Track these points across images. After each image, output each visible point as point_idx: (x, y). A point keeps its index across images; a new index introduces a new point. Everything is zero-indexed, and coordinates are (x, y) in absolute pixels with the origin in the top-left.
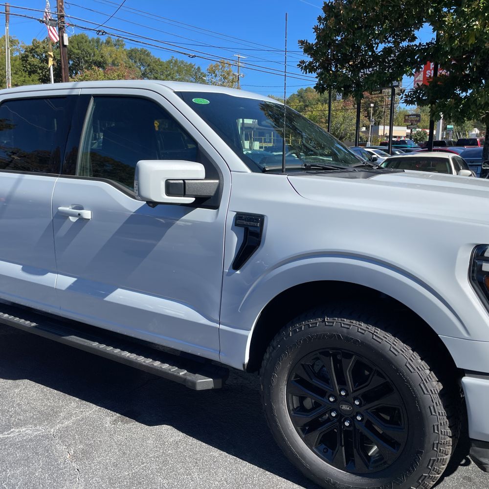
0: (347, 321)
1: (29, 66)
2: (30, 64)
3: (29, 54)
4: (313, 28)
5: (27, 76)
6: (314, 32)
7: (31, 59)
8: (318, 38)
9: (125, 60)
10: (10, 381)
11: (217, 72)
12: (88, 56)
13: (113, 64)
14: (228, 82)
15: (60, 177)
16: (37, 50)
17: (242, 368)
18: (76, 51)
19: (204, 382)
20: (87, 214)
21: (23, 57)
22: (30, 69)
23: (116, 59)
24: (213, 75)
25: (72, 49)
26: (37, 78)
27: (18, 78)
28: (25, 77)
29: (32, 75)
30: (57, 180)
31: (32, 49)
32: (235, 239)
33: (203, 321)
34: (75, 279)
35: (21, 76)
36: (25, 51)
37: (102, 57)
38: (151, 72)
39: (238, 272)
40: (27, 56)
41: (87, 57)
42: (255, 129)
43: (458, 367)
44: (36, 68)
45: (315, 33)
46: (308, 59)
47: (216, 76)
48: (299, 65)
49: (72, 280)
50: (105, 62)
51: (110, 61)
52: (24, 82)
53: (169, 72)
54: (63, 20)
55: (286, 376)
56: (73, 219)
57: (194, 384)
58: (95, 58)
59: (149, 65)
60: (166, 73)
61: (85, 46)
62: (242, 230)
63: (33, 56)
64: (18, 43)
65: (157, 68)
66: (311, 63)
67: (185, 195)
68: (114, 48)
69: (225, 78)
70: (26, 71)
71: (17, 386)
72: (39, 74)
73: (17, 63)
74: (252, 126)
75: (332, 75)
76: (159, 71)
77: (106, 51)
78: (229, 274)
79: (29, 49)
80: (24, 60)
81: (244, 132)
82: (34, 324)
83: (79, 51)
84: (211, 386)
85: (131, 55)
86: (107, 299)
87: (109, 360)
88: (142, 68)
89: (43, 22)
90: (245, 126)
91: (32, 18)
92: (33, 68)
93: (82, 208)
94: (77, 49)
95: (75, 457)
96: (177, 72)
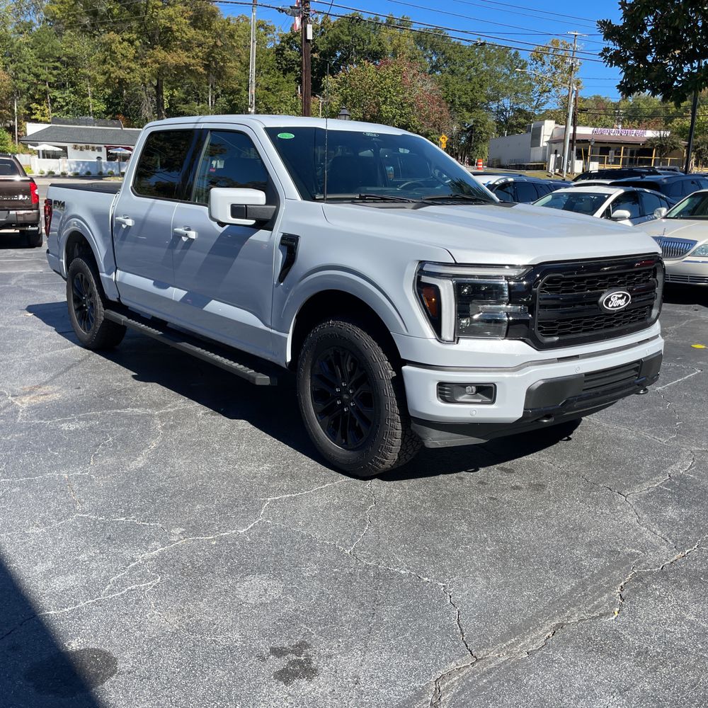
0: (342, 323)
1: (284, 62)
2: (286, 60)
3: (286, 46)
4: (619, 3)
5: (282, 76)
6: (620, 9)
7: (288, 53)
8: (625, 16)
9: (410, 48)
10: (142, 383)
11: (545, 57)
12: (361, 44)
13: (394, 54)
14: (562, 73)
15: (181, 202)
16: (295, 39)
17: (285, 366)
18: (345, 38)
19: (262, 379)
20: (193, 235)
21: (278, 50)
22: (286, 65)
23: (399, 46)
24: (540, 63)
25: (341, 36)
26: (293, 78)
27: (270, 79)
28: (278, 77)
29: (288, 74)
30: (177, 205)
31: (290, 38)
32: (281, 256)
33: (262, 326)
34: (186, 292)
35: (274, 76)
36: (281, 42)
37: (380, 44)
38: (446, 62)
39: (282, 284)
40: (283, 49)
41: (359, 45)
42: (592, 144)
43: (402, 357)
44: (294, 64)
45: (622, 11)
46: (613, 46)
47: (543, 64)
48: (601, 55)
49: (183, 293)
50: (383, 52)
51: (389, 48)
52: (276, 84)
53: (472, 62)
54: (307, 7)
55: (310, 370)
56: (184, 239)
57: (254, 379)
58: (369, 47)
59: (443, 53)
60: (468, 63)
61: (358, 30)
62: (286, 248)
63: (291, 48)
64: (275, 30)
65: (455, 56)
66: (617, 52)
67: (246, 218)
68: (397, 31)
69: (557, 67)
70: (280, 70)
71: (146, 386)
72: (296, 72)
73: (271, 58)
74: (589, 139)
75: (642, 70)
76: (457, 61)
77: (385, 35)
78: (277, 286)
79: (286, 39)
80: (279, 54)
81: (575, 147)
82: (161, 333)
83: (349, 38)
84: (268, 383)
85: (420, 39)
86: (205, 309)
88: (434, 58)
89: (283, 11)
90: (577, 138)
91: (269, 7)
92: (289, 64)
93: (189, 230)
94: (347, 35)
95: (164, 428)
96: (484, 60)
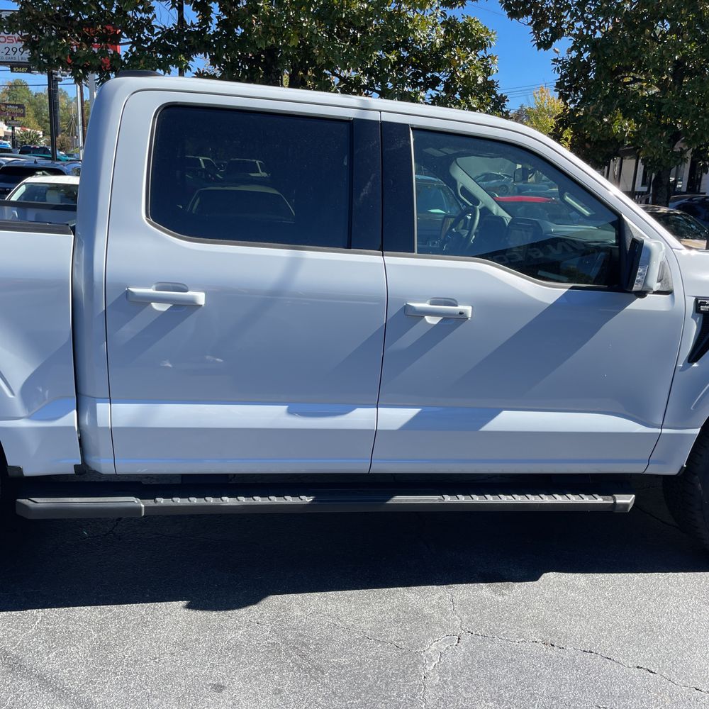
32: (695, 327)
34: (416, 411)
39: (695, 365)
56: (431, 321)
78: (683, 369)
86: (485, 428)
87: (471, 513)
